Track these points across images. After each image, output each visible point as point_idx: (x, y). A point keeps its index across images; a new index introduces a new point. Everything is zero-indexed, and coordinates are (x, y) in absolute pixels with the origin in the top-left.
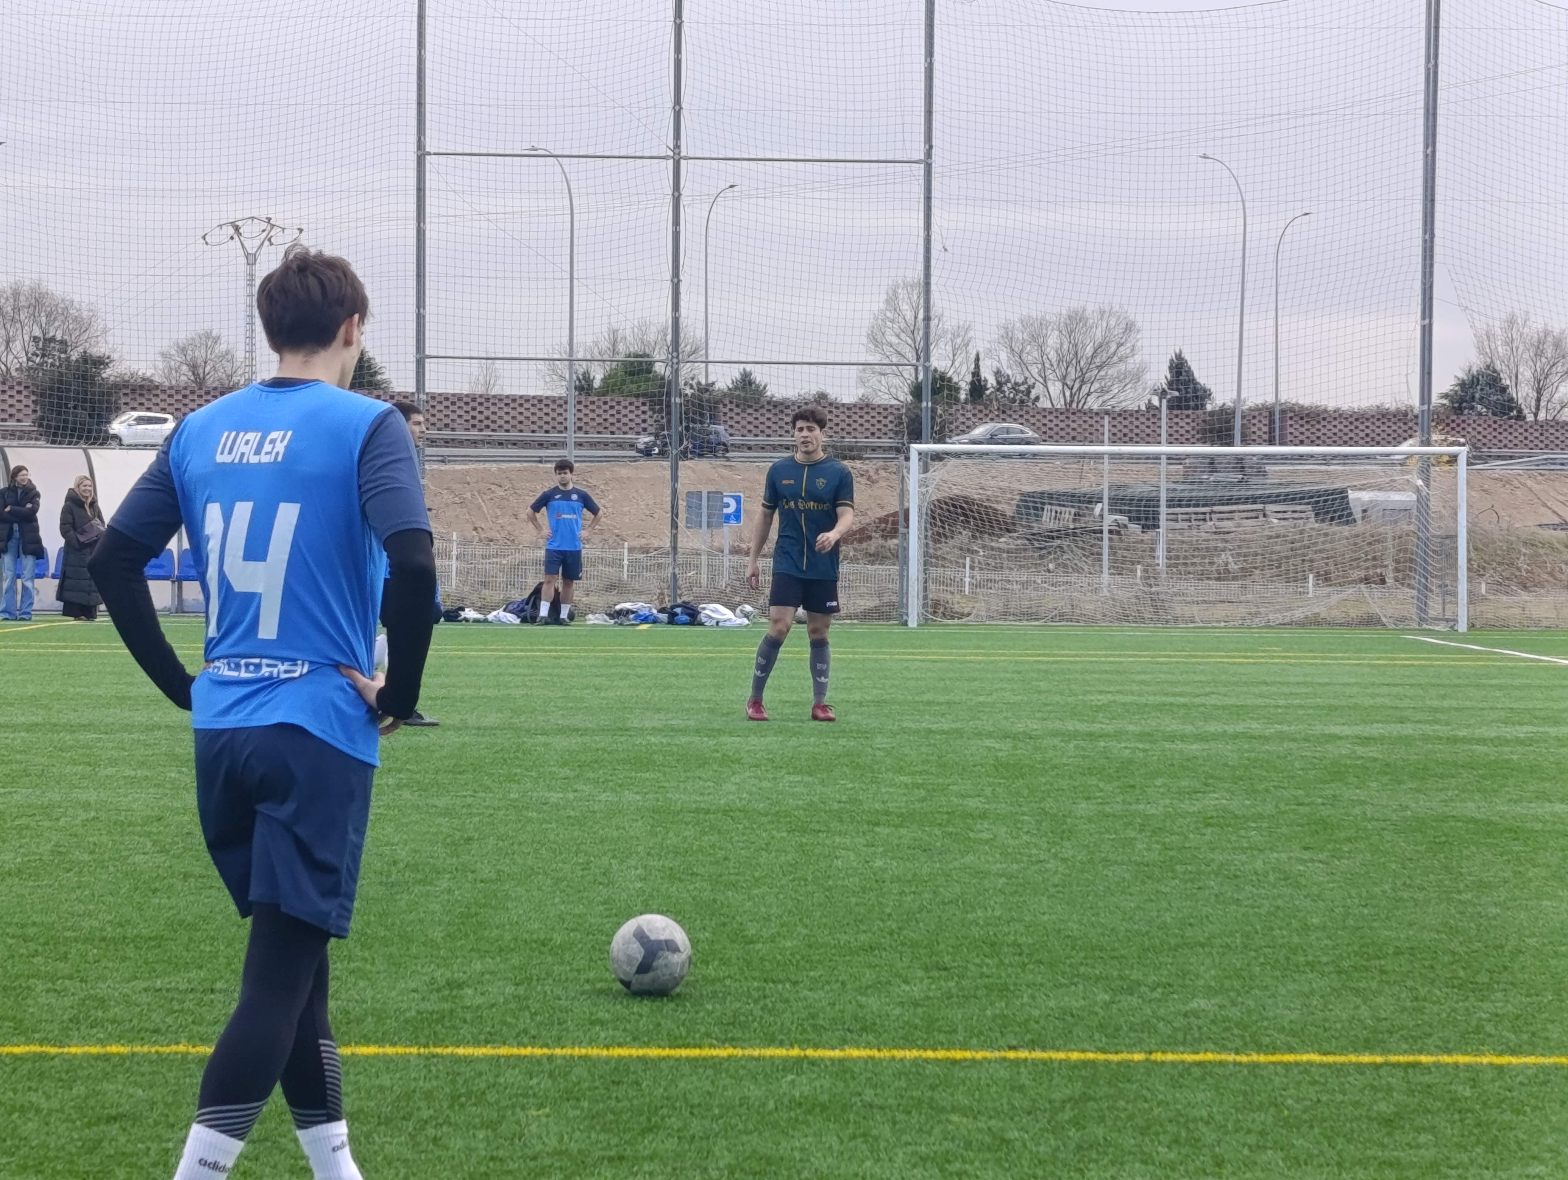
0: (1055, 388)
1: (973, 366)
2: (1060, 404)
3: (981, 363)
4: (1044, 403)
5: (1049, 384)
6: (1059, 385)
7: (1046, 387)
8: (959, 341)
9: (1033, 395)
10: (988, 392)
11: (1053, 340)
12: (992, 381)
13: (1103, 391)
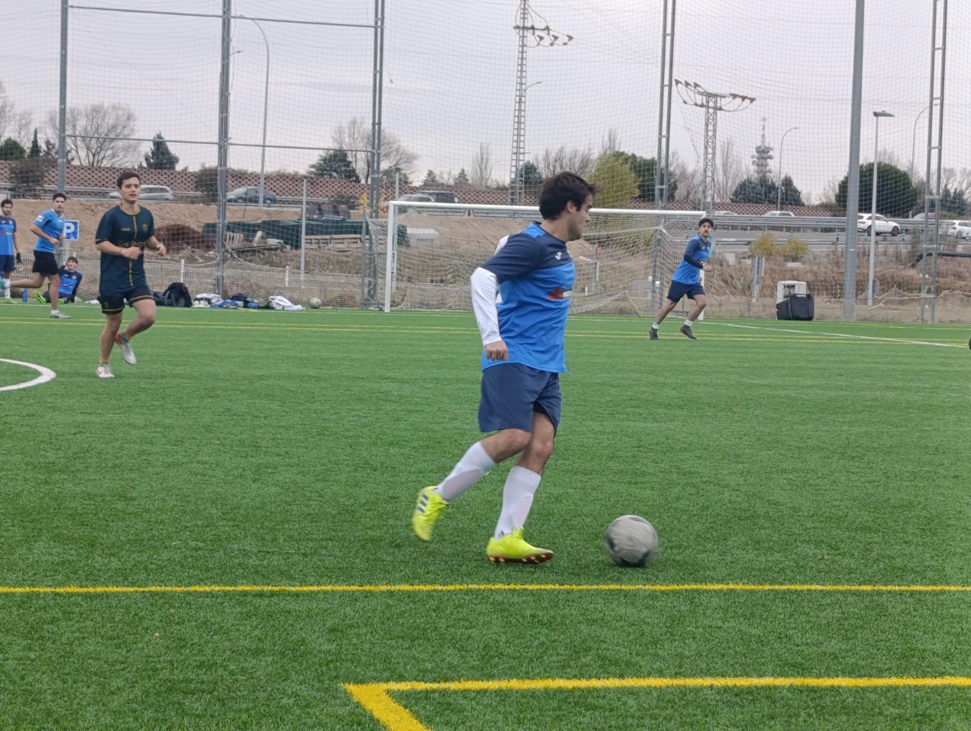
0: (83, 153)
1: (32, 137)
2: (85, 163)
3: (39, 136)
4: (76, 163)
5: (79, 150)
6: (85, 150)
7: (77, 152)
8: (24, 121)
9: (70, 157)
10: (41, 154)
11: (82, 123)
12: (44, 147)
13: (114, 156)
